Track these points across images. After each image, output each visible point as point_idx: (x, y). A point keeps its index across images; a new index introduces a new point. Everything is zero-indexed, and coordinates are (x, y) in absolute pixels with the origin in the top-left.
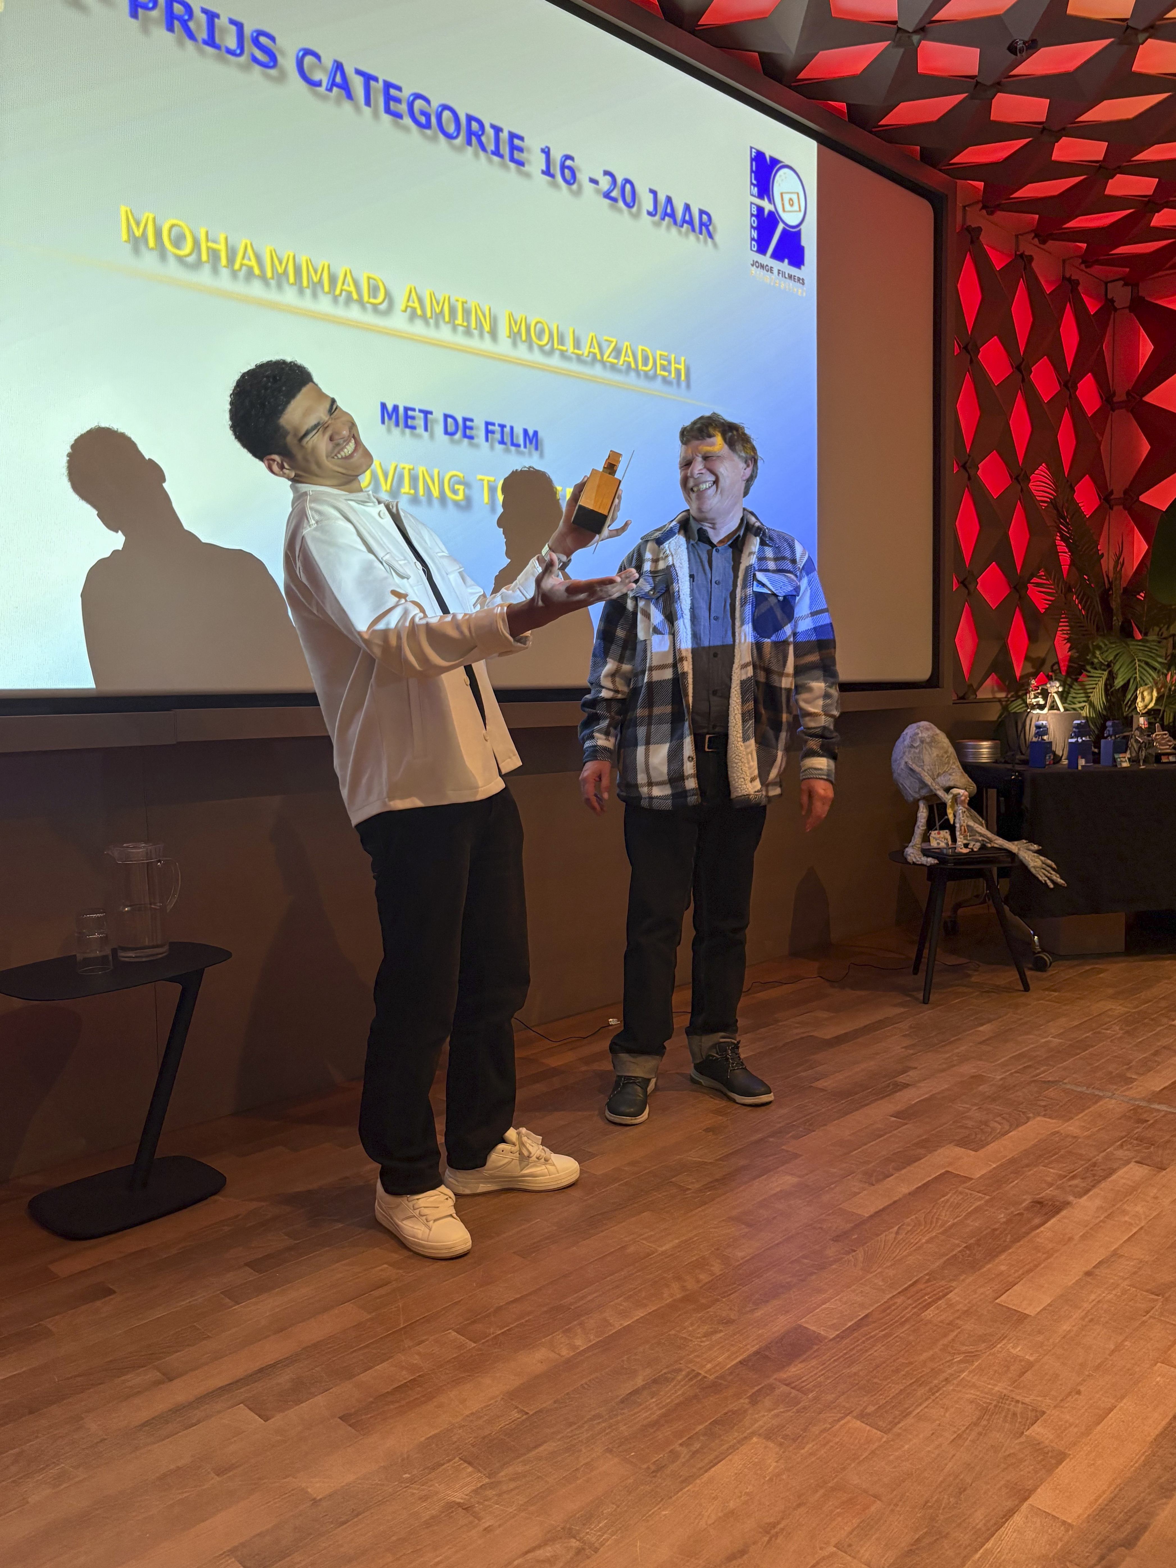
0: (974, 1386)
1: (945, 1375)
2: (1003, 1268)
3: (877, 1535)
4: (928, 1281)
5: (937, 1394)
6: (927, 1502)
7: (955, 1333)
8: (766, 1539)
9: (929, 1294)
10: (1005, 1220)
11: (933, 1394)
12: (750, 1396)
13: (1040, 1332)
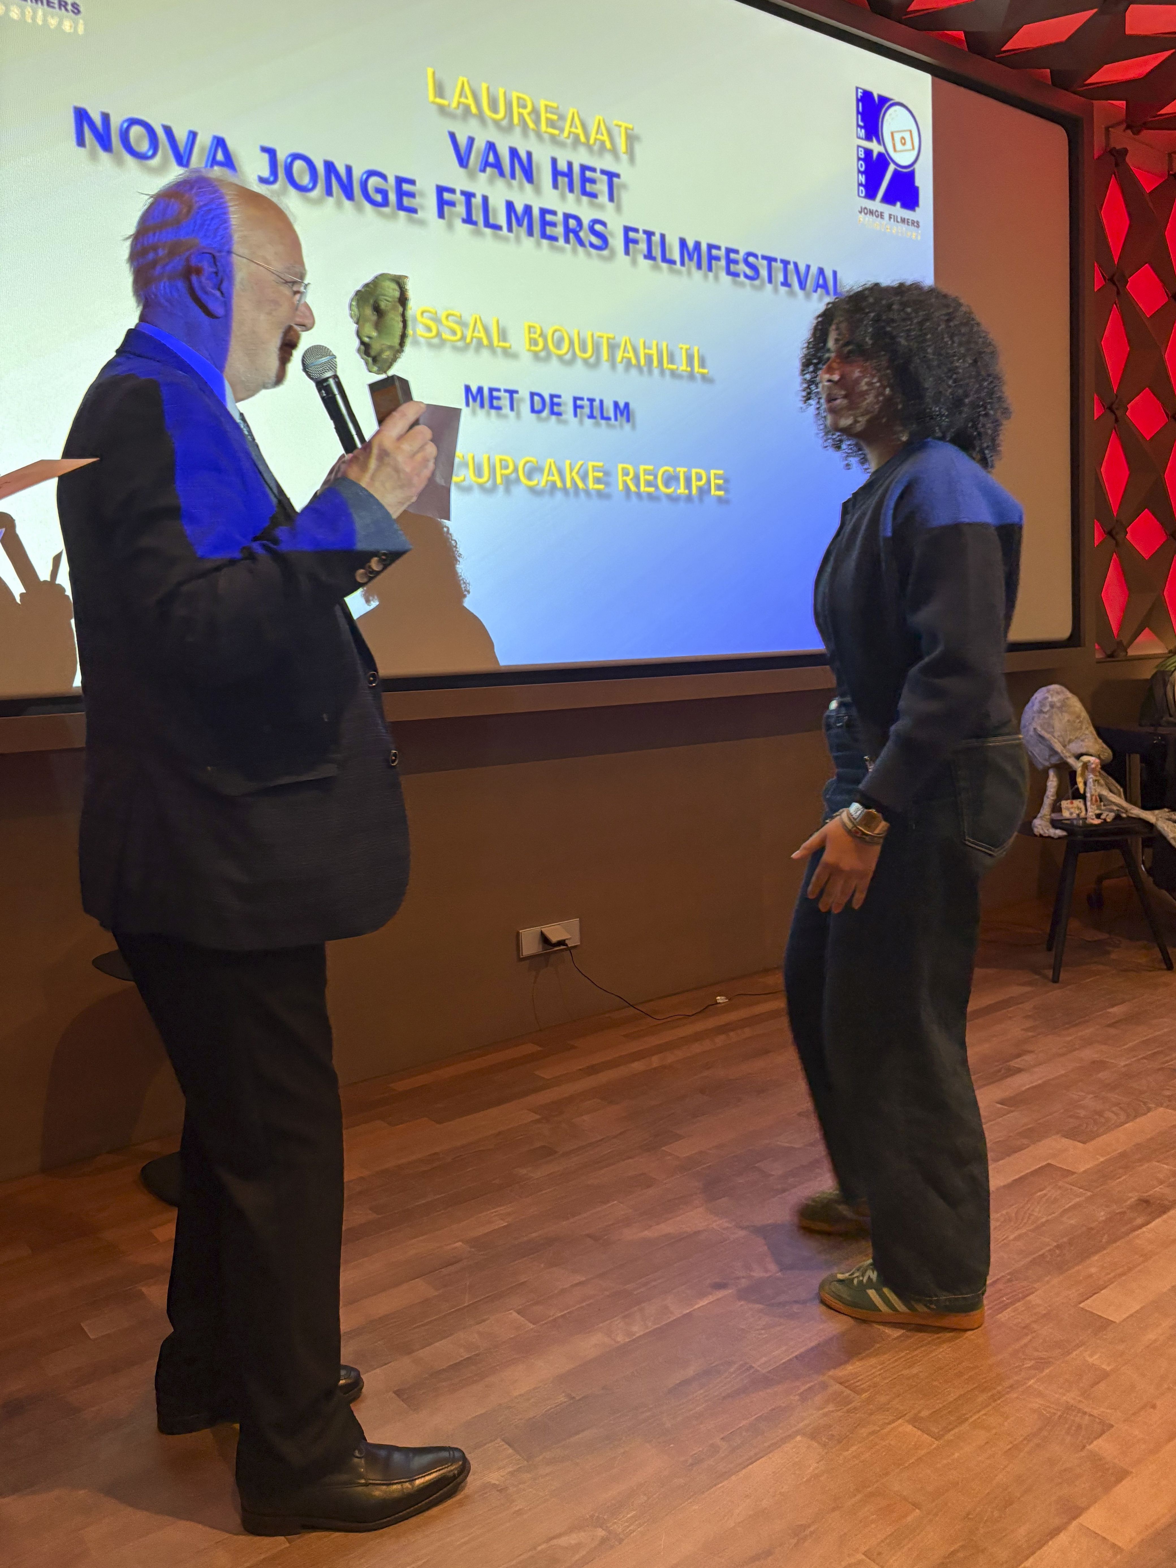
0: (1040, 1394)
1: (1011, 1381)
2: (1093, 1270)
3: (910, 1546)
4: (1010, 1280)
5: (999, 1402)
6: (968, 1514)
7: (1029, 1337)
8: (794, 1541)
9: (1007, 1294)
10: (1104, 1218)
11: (995, 1401)
12: (802, 1393)
13: (1122, 1341)
